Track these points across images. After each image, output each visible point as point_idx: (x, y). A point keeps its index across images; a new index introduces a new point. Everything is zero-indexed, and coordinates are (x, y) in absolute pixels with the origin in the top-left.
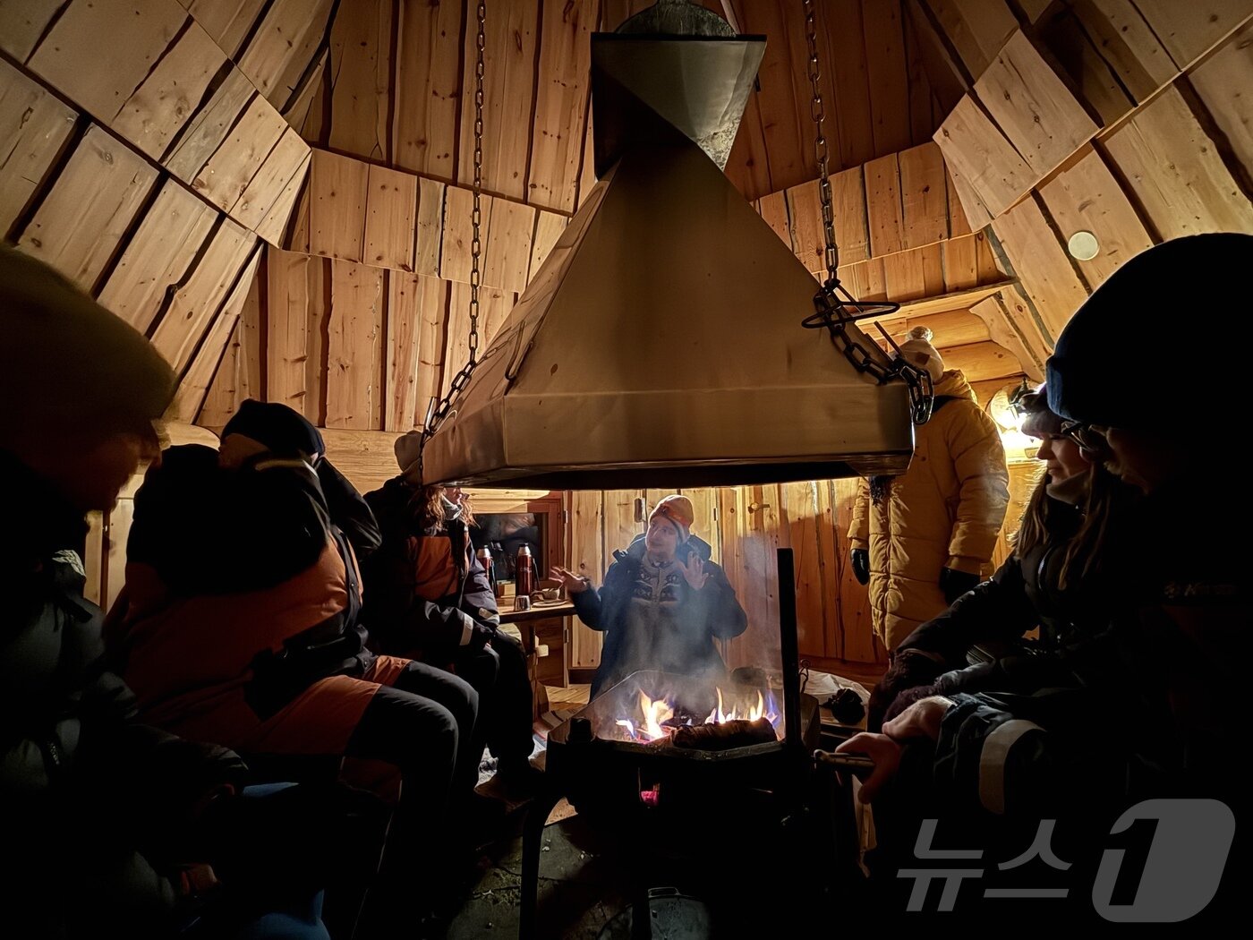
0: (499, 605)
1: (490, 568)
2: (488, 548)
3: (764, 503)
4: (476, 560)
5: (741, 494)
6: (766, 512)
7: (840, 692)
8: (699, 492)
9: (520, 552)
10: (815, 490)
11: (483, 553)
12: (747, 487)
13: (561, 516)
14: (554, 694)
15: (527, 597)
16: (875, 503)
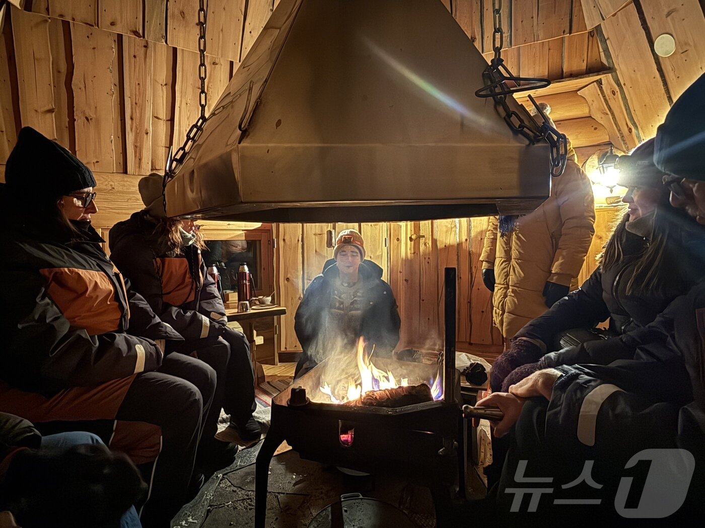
0: (226, 308)
1: (218, 282)
2: (215, 266)
3: (421, 234)
4: (208, 275)
5: (405, 228)
6: (422, 241)
7: (472, 365)
8: (374, 225)
9: (240, 269)
10: (458, 225)
11: (212, 270)
12: (409, 223)
13: (271, 243)
14: (268, 370)
15: (247, 302)
16: (502, 236)
